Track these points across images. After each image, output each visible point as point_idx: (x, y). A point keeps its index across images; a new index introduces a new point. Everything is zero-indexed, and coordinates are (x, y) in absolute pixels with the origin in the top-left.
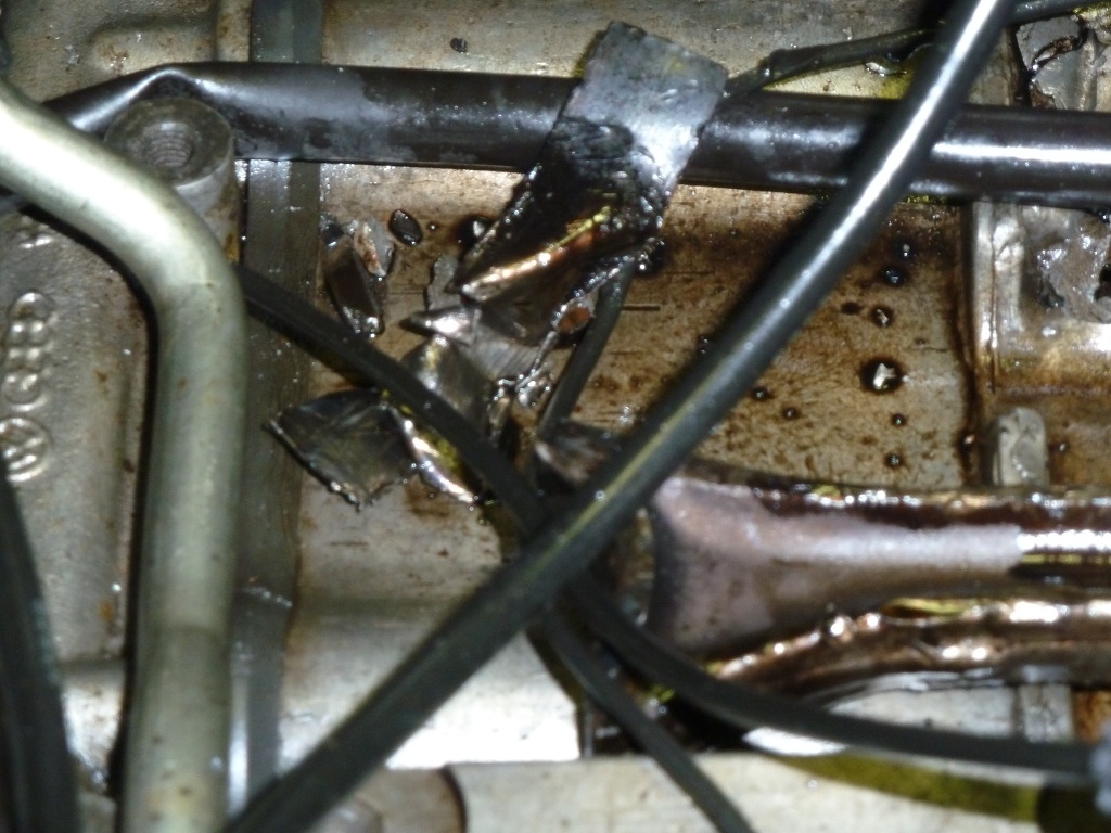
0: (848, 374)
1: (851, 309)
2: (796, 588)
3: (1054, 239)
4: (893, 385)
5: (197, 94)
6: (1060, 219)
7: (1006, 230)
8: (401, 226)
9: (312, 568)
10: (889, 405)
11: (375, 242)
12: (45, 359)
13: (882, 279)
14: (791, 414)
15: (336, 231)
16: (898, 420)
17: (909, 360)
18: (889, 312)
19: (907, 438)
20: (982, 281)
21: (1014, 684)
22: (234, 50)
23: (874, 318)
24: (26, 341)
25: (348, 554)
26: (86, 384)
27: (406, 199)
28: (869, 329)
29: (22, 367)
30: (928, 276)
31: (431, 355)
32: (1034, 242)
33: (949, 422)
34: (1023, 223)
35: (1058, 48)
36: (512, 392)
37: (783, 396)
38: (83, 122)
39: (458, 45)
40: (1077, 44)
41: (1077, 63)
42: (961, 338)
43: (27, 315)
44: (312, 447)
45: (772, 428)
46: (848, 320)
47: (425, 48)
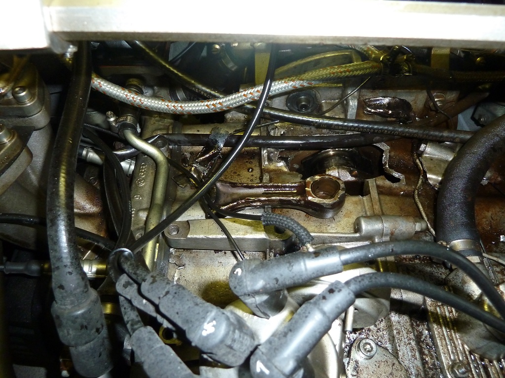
0: (246, 170)
1: (247, 162)
2: (235, 197)
3: (272, 152)
4: (252, 171)
5: (164, 137)
6: (272, 150)
7: (265, 151)
8: (192, 153)
9: (177, 196)
10: (251, 174)
11: (188, 155)
12: (144, 171)
13: (251, 158)
14: (239, 175)
15: (183, 154)
16: (252, 175)
17: (254, 168)
18: (252, 162)
19: (253, 178)
20: (262, 157)
21: (264, 208)
22: (170, 132)
23: (250, 163)
24: (143, 169)
25: (182, 194)
26: (150, 174)
27: (192, 150)
28: (249, 164)
29: (142, 172)
30: (257, 158)
31: (193, 169)
32: (269, 153)
33: (258, 176)
34: (267, 150)
35: (273, 129)
36: (204, 173)
37: (238, 173)
38: (149, 142)
39: (198, 131)
40: (275, 128)
41: (275, 131)
42: (260, 165)
43: (143, 165)
44: (178, 181)
45: (236, 177)
46: (247, 163)
47: (194, 131)
